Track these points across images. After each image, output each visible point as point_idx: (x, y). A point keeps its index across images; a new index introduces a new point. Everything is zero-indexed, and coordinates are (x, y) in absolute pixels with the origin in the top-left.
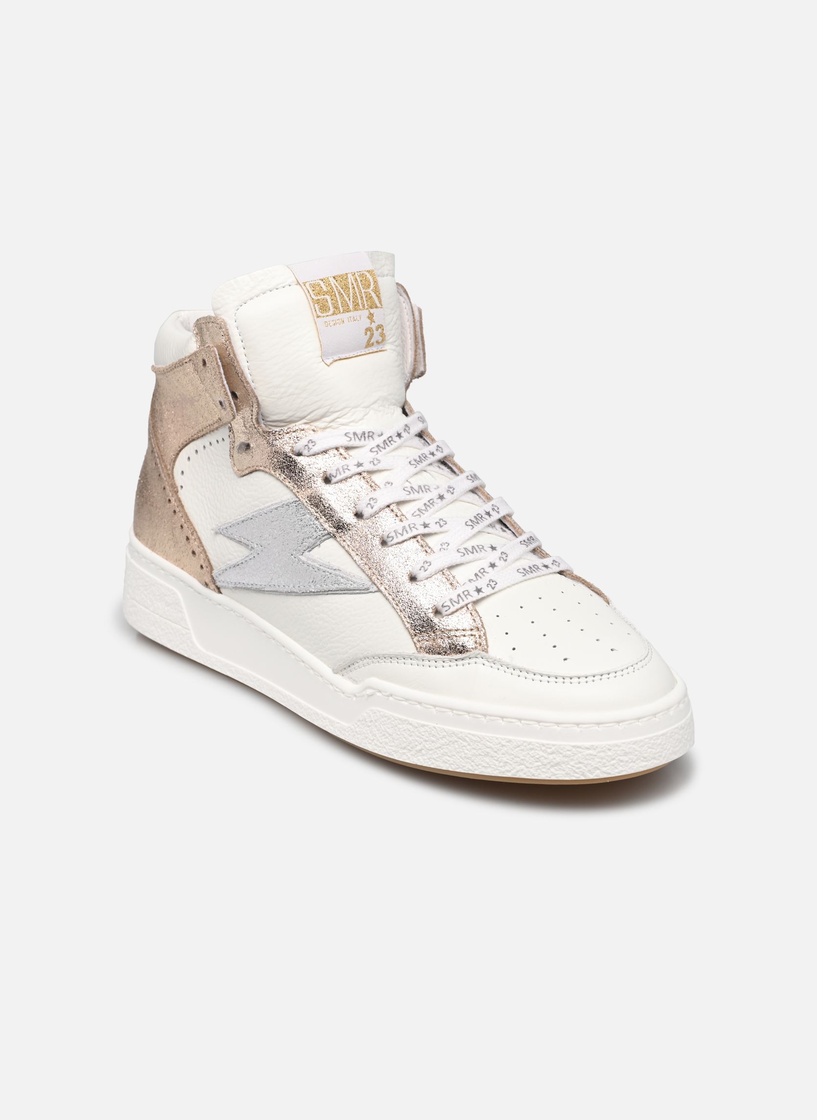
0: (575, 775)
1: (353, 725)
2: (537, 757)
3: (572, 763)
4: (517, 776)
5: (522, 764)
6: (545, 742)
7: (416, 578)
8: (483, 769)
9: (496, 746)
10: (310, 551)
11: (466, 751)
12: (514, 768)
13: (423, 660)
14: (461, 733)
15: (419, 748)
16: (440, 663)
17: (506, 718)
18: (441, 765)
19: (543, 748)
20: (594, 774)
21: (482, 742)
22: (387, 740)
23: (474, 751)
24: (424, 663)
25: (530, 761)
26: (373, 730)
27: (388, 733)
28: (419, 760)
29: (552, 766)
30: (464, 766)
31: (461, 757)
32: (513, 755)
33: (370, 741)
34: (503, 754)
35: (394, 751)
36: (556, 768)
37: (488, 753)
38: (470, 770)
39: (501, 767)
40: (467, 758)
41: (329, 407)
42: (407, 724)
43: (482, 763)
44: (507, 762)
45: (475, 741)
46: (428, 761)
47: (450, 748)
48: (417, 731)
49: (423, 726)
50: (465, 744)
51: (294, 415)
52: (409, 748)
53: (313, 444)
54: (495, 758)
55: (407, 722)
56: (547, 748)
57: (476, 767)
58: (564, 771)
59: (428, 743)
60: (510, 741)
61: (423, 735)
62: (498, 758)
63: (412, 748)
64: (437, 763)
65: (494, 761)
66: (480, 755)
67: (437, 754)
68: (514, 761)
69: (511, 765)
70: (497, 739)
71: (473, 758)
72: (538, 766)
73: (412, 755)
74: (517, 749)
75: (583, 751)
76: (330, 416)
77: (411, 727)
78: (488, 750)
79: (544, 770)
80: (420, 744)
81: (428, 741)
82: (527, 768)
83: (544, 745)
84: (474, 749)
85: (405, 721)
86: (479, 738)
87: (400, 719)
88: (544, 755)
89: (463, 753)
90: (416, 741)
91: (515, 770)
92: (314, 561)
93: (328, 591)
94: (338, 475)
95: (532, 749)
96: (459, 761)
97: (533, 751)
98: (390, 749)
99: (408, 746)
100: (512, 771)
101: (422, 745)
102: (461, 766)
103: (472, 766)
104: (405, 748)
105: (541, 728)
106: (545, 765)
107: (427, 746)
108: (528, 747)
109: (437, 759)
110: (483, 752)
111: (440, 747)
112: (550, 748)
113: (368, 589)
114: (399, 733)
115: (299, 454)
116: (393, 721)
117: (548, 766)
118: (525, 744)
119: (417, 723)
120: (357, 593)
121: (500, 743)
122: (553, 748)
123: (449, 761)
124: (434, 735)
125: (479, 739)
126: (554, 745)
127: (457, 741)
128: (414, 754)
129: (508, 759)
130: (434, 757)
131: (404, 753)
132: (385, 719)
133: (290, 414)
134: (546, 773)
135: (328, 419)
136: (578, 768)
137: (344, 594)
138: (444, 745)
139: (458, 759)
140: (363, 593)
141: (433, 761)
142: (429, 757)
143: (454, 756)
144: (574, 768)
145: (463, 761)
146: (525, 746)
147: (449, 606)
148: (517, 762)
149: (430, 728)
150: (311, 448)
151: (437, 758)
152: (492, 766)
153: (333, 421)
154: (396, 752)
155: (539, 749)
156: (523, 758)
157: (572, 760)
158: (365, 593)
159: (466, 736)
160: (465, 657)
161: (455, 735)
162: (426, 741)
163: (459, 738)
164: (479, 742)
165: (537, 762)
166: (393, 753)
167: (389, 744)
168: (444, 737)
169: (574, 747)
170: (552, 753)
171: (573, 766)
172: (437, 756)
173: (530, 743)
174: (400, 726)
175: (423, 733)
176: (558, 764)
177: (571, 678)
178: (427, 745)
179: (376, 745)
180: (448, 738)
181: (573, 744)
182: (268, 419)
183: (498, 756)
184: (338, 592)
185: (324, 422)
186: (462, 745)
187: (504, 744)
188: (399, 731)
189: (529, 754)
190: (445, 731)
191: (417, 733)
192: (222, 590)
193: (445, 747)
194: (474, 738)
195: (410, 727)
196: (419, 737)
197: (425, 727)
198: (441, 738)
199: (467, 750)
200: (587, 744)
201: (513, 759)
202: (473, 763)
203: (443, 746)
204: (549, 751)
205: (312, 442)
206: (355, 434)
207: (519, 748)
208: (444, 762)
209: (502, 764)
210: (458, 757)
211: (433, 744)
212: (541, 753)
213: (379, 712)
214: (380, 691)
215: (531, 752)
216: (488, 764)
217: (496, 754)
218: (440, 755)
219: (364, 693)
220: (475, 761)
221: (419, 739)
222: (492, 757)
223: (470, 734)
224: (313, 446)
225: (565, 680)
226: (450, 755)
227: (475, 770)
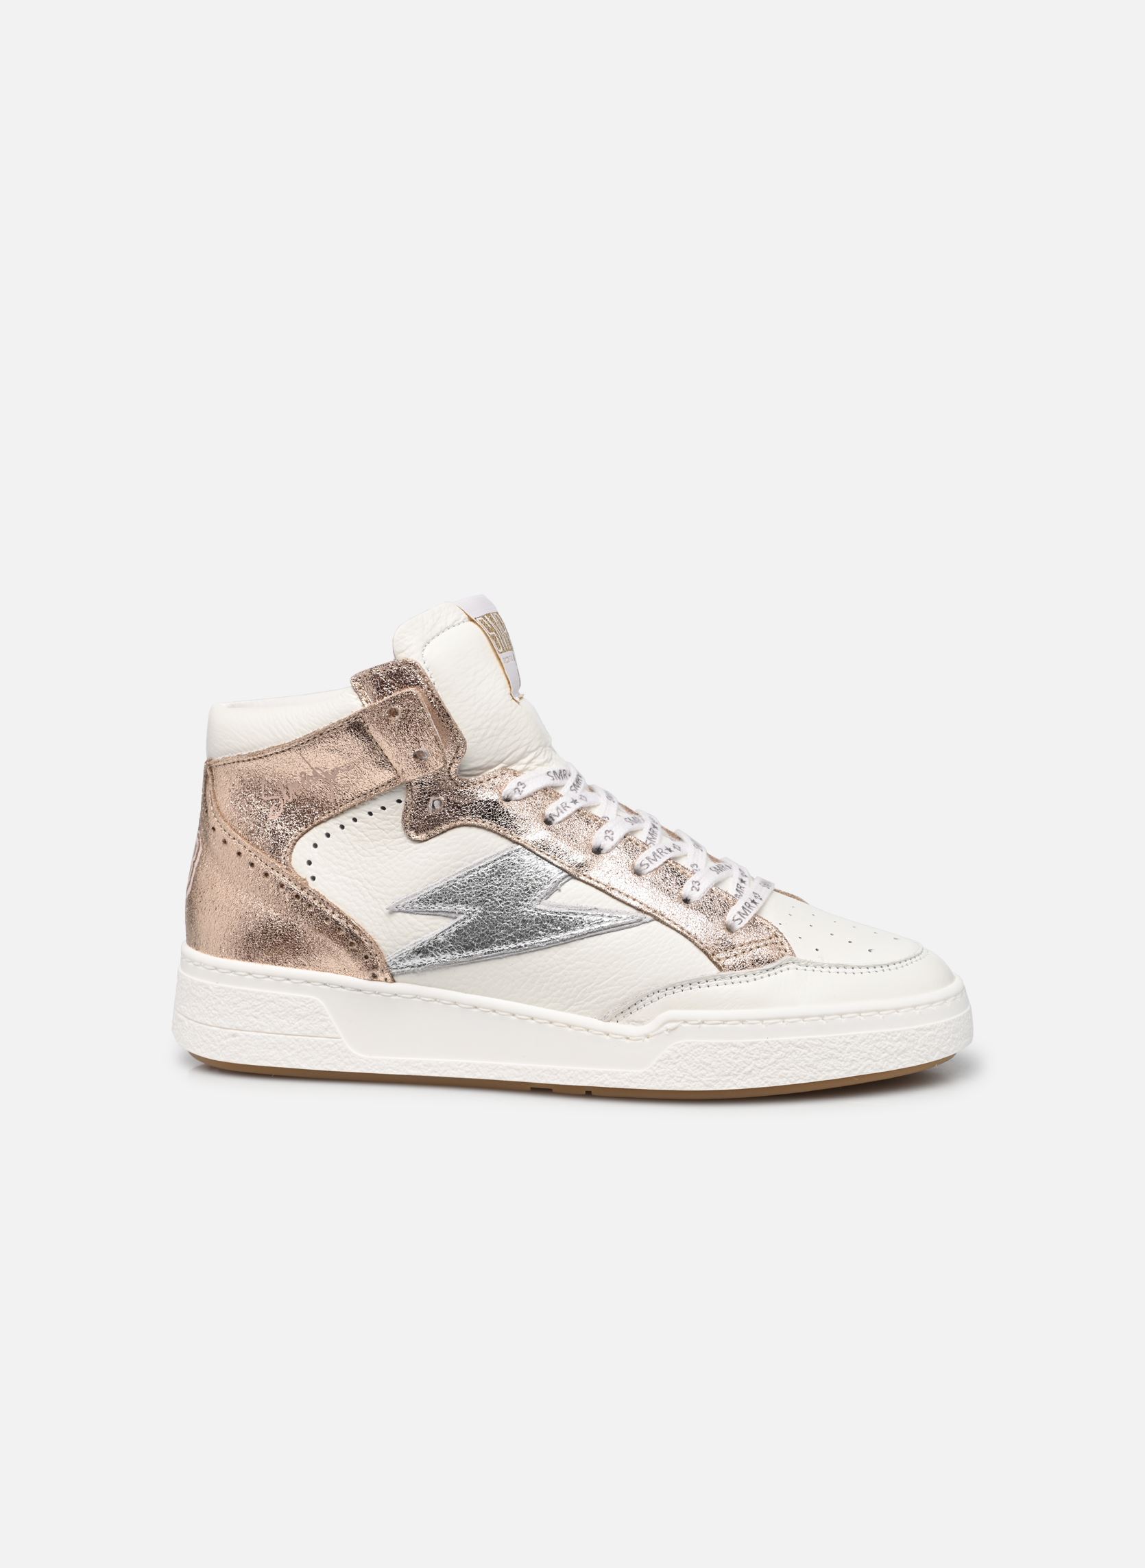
0: (920, 1059)
1: (651, 1068)
2: (884, 1047)
3: (917, 1047)
4: (865, 1073)
5: (869, 1059)
6: (890, 1030)
7: (689, 900)
8: (827, 1074)
9: (841, 1045)
10: (547, 898)
11: (807, 1059)
12: (861, 1065)
13: (731, 978)
14: (799, 1040)
15: (749, 1069)
16: (750, 977)
17: (845, 1014)
18: (777, 1081)
19: (889, 1037)
20: (936, 1055)
21: (824, 1045)
22: (703, 1072)
23: (816, 1056)
24: (733, 980)
25: (877, 1054)
26: (682, 1065)
27: (704, 1063)
28: (749, 1082)
29: (899, 1055)
30: (805, 1076)
31: (801, 1067)
32: (859, 1051)
33: (679, 1079)
34: (848, 1052)
35: (714, 1081)
36: (902, 1055)
37: (832, 1055)
38: (813, 1078)
39: (847, 1067)
40: (809, 1067)
41: (526, 747)
42: (730, 1047)
43: (826, 1067)
44: (854, 1060)
45: (817, 1045)
46: (760, 1080)
47: (787, 1060)
48: (744, 1052)
49: (751, 1044)
50: (806, 1051)
51: (493, 759)
52: (735, 1073)
53: (523, 786)
54: (841, 1059)
55: (730, 1045)
56: (892, 1036)
57: (819, 1073)
58: (910, 1057)
59: (759, 1061)
60: (854, 1037)
61: (752, 1054)
62: (843, 1058)
63: (739, 1072)
64: (772, 1080)
65: (839, 1062)
66: (823, 1059)
67: (772, 1070)
68: (860, 1057)
69: (857, 1062)
70: (840, 1037)
71: (815, 1065)
72: (886, 1057)
73: (739, 1079)
74: (862, 1044)
75: (924, 1032)
76: (527, 756)
77: (736, 1049)
78: (831, 1052)
79: (892, 1060)
80: (749, 1065)
81: (759, 1059)
82: (874, 1061)
83: (889, 1034)
84: (816, 1054)
85: (727, 1044)
86: (820, 1040)
87: (721, 1044)
88: (891, 1044)
89: (802, 1062)
90: (744, 1062)
91: (862, 1067)
92: (558, 906)
93: (587, 934)
94: (561, 814)
95: (878, 1040)
96: (798, 1072)
97: (878, 1043)
98: (708, 1081)
99: (733, 1070)
100: (859, 1069)
101: (751, 1066)
102: (802, 1077)
103: (815, 1073)
104: (729, 1075)
105: (883, 1017)
106: (892, 1055)
107: (757, 1065)
108: (874, 1039)
109: (773, 1076)
110: (826, 1055)
111: (775, 1062)
112: (896, 1036)
113: (641, 920)
114: (720, 1059)
115: (508, 800)
116: (711, 1048)
117: (895, 1055)
118: (870, 1037)
119: (744, 1043)
120: (627, 928)
121: (844, 1042)
122: (899, 1035)
123: (787, 1074)
124: (767, 1051)
125: (820, 1042)
126: (899, 1032)
127: (794, 1051)
128: (741, 1078)
129: (854, 1057)
130: (769, 1074)
131: (728, 1080)
132: (699, 1049)
133: (489, 758)
134: (893, 1063)
135: (526, 760)
136: (923, 1052)
137: (608, 932)
138: (780, 1058)
139: (798, 1070)
140: (633, 926)
141: (767, 1079)
142: (762, 1076)
143: (793, 1067)
144: (919, 1053)
145: (803, 1070)
146: (871, 1039)
147: (740, 919)
148: (864, 1058)
149: (760, 1045)
150: (522, 791)
151: (772, 1074)
152: (838, 1068)
153: (530, 762)
154: (716, 1081)
155: (885, 1039)
156: (869, 1051)
157: (917, 1044)
158: (637, 926)
159: (807, 1043)
160: (777, 966)
161: (793, 1044)
162: (756, 1059)
163: (798, 1047)
164: (821, 1046)
165: (884, 1053)
166: (713, 1084)
167: (707, 1075)
168: (779, 1049)
169: (917, 1030)
170: (899, 1040)
171: (918, 1051)
172: (772, 1072)
173: (875, 1035)
174: (721, 1051)
175: (752, 1052)
176: (904, 1051)
177: (888, 966)
178: (759, 1063)
179: (687, 1081)
180: (783, 1049)
181: (916, 1027)
182: (466, 768)
183: (843, 1056)
184: (599, 932)
185: (521, 764)
186: (801, 1053)
187: (848, 1041)
188: (720, 1057)
189: (875, 1046)
190: (780, 1043)
191: (745, 1054)
192: (395, 978)
193: (781, 1060)
194: (815, 1043)
195: (733, 1049)
196: (746, 1057)
197: (754, 1045)
198: (775, 1052)
199: (808, 1057)
200: (928, 1025)
201: (859, 1055)
202: (815, 1070)
203: (779, 1060)
204: (895, 1038)
205: (521, 784)
206: (554, 772)
207: (864, 1043)
208: (781, 1077)
209: (848, 1063)
210: (798, 1068)
211: (765, 1061)
212: (888, 1043)
213: (689, 1043)
214: (685, 1022)
215: (878, 1044)
216: (833, 1067)
217: (840, 1054)
218: (776, 1070)
219: (663, 1029)
220: (818, 1067)
221: (747, 1059)
222: (837, 1058)
223: (809, 1039)
224: (524, 788)
225: (884, 968)
226: (787, 1067)
227: (818, 1076)
